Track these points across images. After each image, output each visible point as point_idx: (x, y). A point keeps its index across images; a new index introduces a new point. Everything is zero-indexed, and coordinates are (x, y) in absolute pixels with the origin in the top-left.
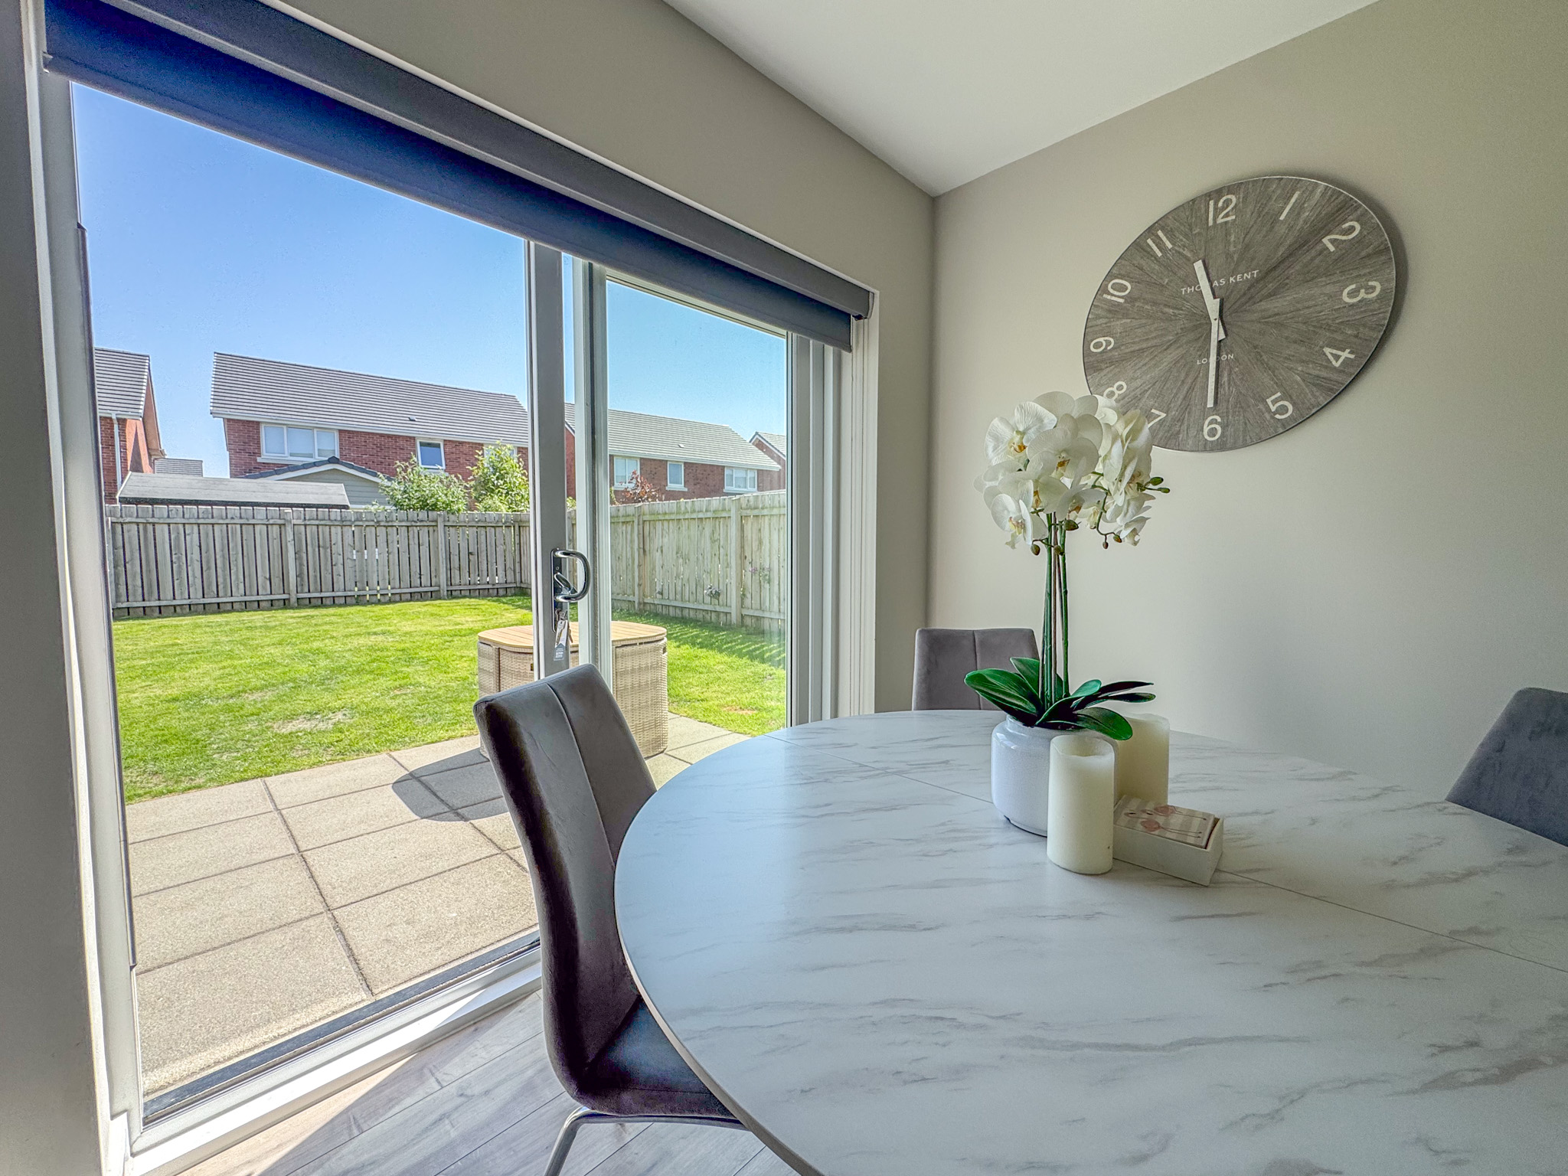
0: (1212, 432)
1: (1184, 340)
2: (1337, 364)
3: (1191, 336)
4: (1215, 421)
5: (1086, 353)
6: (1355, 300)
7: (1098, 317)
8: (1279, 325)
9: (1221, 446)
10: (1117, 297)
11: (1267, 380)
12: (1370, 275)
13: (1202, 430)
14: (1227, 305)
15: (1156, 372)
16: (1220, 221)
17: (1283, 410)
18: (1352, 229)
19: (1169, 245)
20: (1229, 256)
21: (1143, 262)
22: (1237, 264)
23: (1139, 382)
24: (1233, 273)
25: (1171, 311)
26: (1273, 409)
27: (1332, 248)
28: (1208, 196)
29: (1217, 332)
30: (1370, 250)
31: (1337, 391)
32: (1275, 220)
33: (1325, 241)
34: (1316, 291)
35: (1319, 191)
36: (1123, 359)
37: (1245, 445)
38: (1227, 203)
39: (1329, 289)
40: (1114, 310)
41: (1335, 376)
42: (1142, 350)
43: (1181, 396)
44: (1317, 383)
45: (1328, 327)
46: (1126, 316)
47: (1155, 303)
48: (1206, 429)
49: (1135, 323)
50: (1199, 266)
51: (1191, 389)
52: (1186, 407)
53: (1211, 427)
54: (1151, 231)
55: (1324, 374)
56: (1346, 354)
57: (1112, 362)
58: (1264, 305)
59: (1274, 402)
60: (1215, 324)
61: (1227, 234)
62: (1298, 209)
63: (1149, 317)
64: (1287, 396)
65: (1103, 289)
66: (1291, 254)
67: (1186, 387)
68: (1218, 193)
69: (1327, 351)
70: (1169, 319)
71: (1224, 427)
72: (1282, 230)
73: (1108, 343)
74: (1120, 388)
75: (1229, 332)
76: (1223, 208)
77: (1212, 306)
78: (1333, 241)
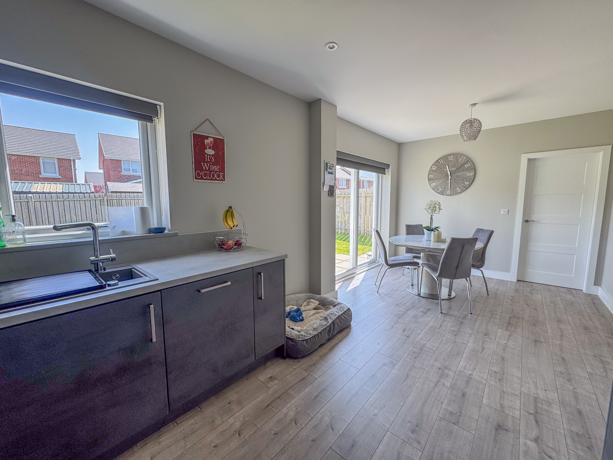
0: (449, 193)
1: (445, 178)
2: (467, 184)
3: (446, 177)
4: (449, 191)
5: (428, 177)
6: (469, 175)
7: (430, 172)
8: (459, 177)
9: (450, 195)
10: (434, 169)
11: (457, 185)
12: (471, 172)
13: (447, 192)
14: (451, 173)
15: (440, 182)
16: (450, 159)
17: (459, 190)
18: (469, 165)
19: (443, 162)
20: (452, 165)
21: (438, 164)
22: (453, 167)
23: (437, 184)
24: (452, 168)
25: (442, 173)
26: (458, 190)
27: (466, 167)
28: (449, 155)
29: (450, 177)
30: (471, 168)
31: (467, 188)
32: (458, 161)
33: (465, 166)
34: (464, 173)
35: (465, 158)
36: (435, 179)
37: (454, 195)
38: (452, 157)
39: (466, 173)
40: (433, 171)
41: (466, 186)
42: (438, 178)
43: (444, 186)
44: (464, 187)
45: (465, 179)
46: (435, 172)
47: (440, 171)
48: (448, 193)
49: (437, 174)
50: (447, 166)
51: (445, 186)
52: (445, 188)
53: (449, 192)
54: (440, 159)
55: (465, 185)
56: (468, 183)
57: (433, 180)
58: (457, 174)
59: (458, 189)
60: (449, 176)
61: (451, 162)
62: (462, 160)
63: (439, 173)
64: (460, 188)
65: (431, 167)
66: (461, 167)
67: (445, 185)
68: (450, 155)
69: (465, 182)
70: (442, 174)
71: (451, 192)
72: (459, 163)
73: (432, 176)
74: (434, 184)
75: (452, 177)
76: (451, 157)
77: (449, 173)
78: (466, 166)
